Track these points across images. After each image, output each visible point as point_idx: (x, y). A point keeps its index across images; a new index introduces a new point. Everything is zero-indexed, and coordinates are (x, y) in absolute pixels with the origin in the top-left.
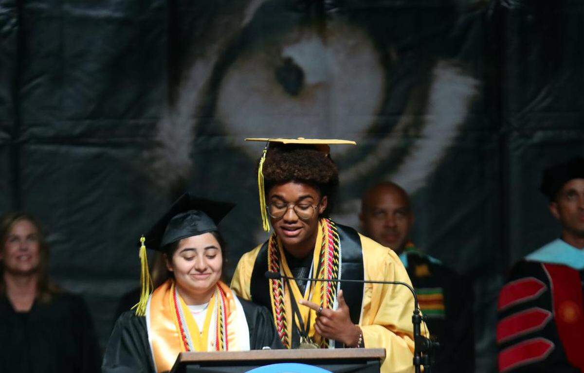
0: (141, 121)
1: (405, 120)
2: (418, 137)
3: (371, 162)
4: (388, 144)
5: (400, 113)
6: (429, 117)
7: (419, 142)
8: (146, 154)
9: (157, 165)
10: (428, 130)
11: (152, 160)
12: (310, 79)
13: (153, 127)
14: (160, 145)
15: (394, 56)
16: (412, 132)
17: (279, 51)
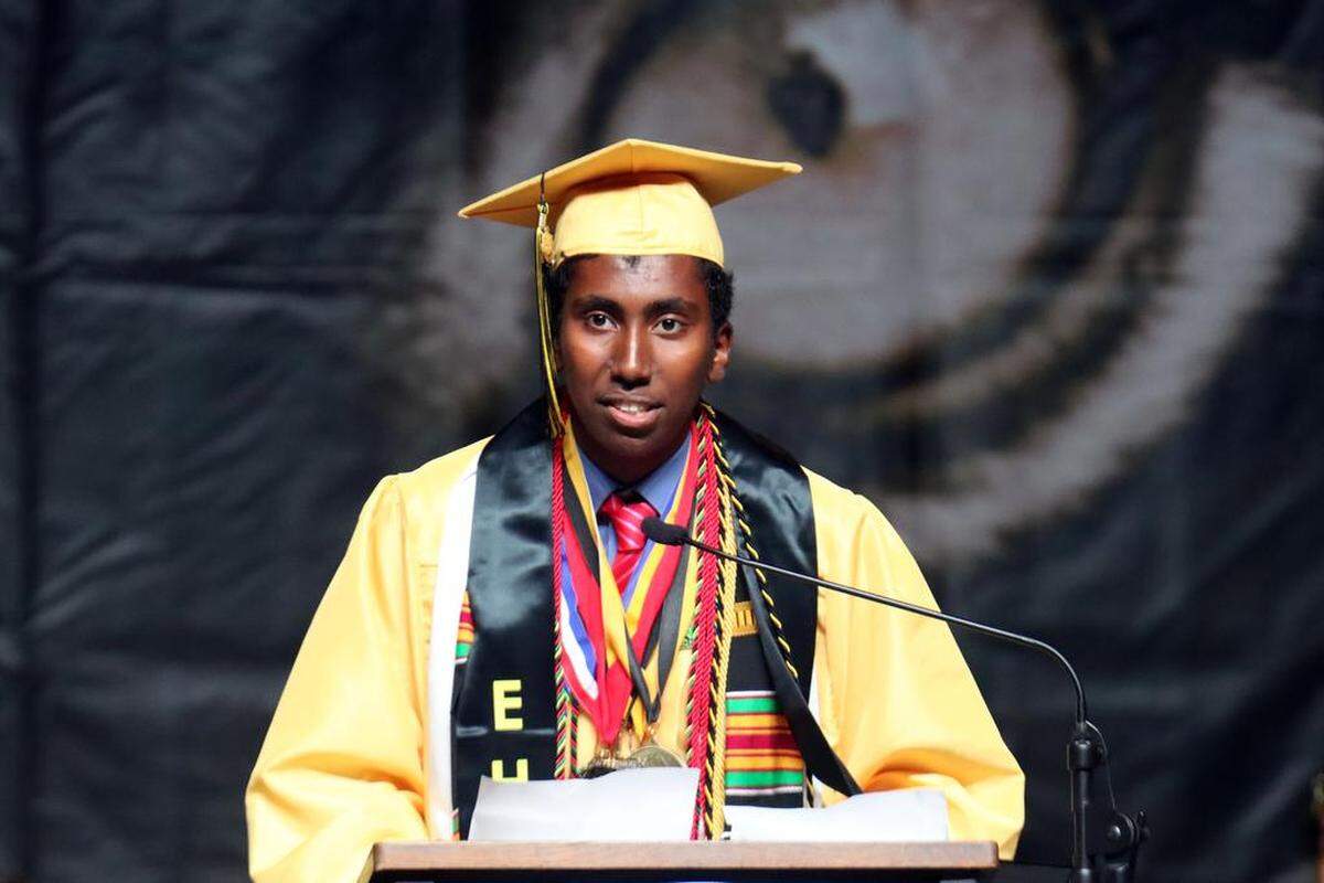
0: (387, 222)
1: (1130, 232)
2: (1165, 279)
3: (1031, 349)
4: (1080, 300)
5: (1113, 212)
6: (1197, 226)
7: (1169, 297)
8: (397, 315)
9: (430, 346)
10: (1193, 261)
11: (416, 330)
12: (864, 112)
13: (416, 239)
14: (439, 290)
15: (1101, 51)
16: (1147, 267)
17: (778, 30)
